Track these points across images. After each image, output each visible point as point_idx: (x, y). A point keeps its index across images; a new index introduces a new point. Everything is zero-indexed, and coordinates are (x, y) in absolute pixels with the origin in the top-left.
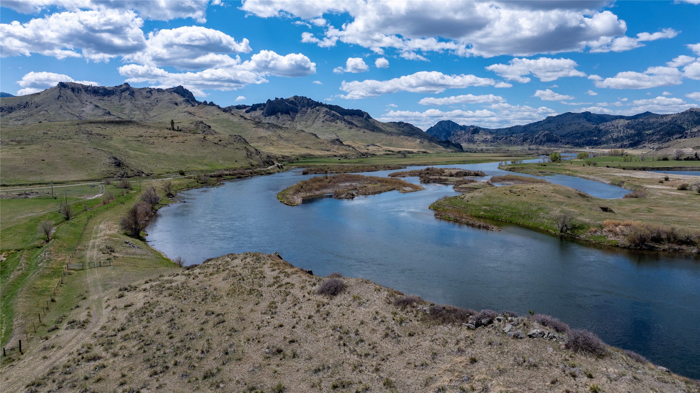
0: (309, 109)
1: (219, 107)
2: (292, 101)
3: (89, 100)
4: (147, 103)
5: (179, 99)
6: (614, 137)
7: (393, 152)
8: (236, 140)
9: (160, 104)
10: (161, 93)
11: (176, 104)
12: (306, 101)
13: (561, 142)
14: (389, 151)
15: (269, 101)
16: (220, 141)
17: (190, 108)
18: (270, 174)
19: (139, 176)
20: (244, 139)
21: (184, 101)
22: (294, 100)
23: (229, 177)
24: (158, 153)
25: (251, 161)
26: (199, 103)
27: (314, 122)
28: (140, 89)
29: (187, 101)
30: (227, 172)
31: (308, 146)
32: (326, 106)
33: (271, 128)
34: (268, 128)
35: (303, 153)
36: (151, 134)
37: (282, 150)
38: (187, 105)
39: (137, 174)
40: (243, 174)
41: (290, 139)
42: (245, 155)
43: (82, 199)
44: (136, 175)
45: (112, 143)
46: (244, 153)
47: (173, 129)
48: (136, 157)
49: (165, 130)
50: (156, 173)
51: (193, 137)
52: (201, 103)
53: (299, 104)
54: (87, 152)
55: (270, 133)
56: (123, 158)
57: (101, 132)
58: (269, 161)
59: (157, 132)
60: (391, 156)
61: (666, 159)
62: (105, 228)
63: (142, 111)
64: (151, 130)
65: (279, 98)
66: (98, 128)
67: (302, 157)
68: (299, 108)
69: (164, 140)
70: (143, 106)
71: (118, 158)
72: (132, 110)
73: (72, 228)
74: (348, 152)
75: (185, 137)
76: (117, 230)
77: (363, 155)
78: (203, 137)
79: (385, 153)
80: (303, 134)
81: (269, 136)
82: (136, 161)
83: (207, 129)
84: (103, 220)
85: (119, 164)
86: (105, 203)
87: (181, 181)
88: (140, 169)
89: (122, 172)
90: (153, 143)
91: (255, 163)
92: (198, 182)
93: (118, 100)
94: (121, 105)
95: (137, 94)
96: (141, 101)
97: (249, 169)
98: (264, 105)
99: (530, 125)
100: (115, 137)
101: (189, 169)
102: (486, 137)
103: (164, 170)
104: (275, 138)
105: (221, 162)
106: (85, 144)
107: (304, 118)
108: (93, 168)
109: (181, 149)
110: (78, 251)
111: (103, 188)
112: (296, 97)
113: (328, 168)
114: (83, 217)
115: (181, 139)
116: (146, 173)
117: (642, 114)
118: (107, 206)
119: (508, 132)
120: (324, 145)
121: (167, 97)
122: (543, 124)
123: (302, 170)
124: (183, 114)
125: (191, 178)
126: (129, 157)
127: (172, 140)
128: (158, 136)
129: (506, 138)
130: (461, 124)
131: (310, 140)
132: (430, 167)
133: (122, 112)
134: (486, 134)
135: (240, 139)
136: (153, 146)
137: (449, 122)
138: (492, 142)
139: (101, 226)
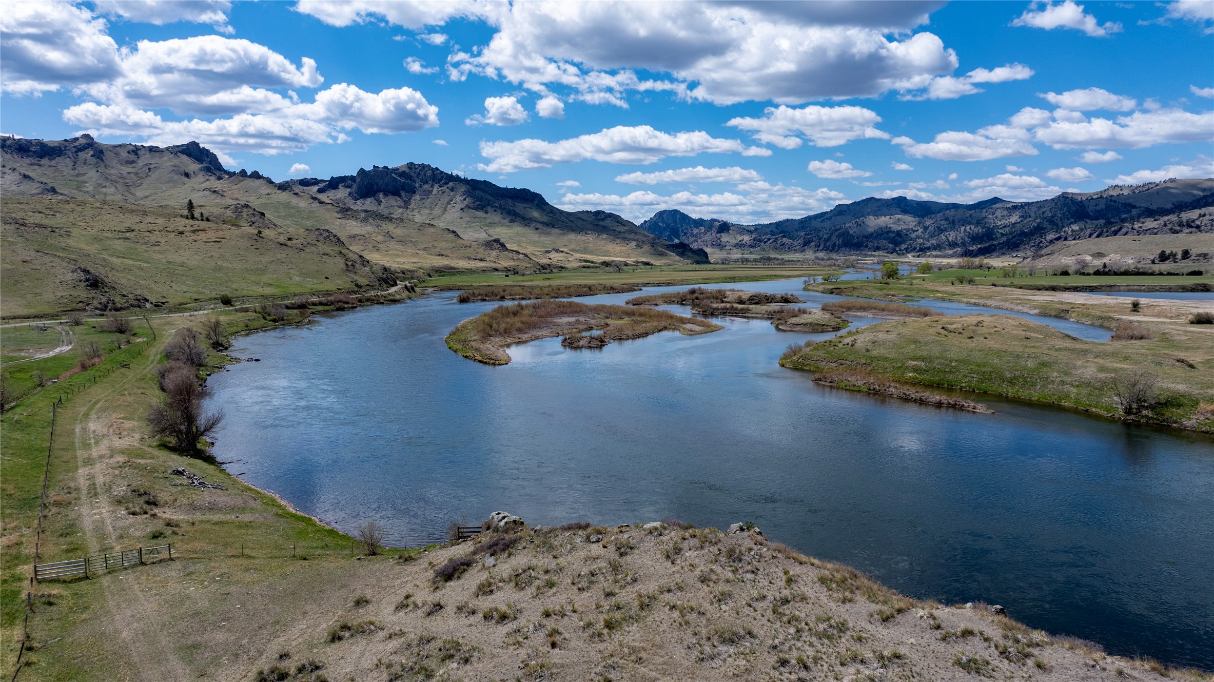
0: (436, 186)
1: (270, 182)
2: (404, 172)
3: (9, 165)
4: (129, 173)
5: (193, 166)
6: (950, 239)
7: (592, 262)
8: (321, 238)
9: (154, 175)
10: (157, 154)
11: (187, 175)
12: (429, 173)
13: (867, 246)
14: (586, 261)
15: (362, 171)
16: (290, 239)
17: (214, 183)
18: (394, 301)
19: (139, 307)
20: (335, 236)
21: (201, 170)
22: (407, 170)
23: (320, 308)
24: (169, 263)
25: (356, 278)
26: (231, 174)
27: (445, 210)
28: (115, 147)
29: (208, 170)
30: (315, 299)
31: (443, 253)
32: (465, 181)
33: (371, 220)
34: (365, 220)
35: (437, 265)
36: (151, 227)
37: (397, 260)
38: (207, 177)
39: (135, 303)
40: (348, 303)
41: (408, 238)
42: (343, 266)
43: (24, 358)
44: (132, 306)
45: (71, 242)
46: (340, 262)
47: (193, 218)
48: (128, 269)
49: (178, 219)
50: (173, 300)
51: (235, 231)
52: (234, 173)
53: (418, 177)
54: (20, 258)
55: (369, 228)
56: (101, 270)
57: (45, 222)
58: (388, 278)
59: (161, 221)
60: (592, 270)
61: (1065, 273)
62: (105, 431)
63: (119, 186)
64: (150, 219)
65: (381, 166)
66: (37, 214)
67: (437, 271)
68: (417, 185)
69: (179, 237)
70: (122, 177)
71: (92, 270)
72: (100, 185)
73: (17, 435)
74: (517, 263)
75: (221, 233)
76: (137, 436)
77: (543, 267)
78: (256, 232)
79: (579, 264)
80: (432, 230)
81: (368, 233)
82: (130, 277)
83: (257, 218)
84: (91, 409)
85: (94, 283)
86: (84, 367)
87: (231, 317)
88: (139, 292)
89: (104, 300)
90: (157, 244)
91: (362, 281)
92: (264, 318)
93: (71, 166)
94: (78, 175)
95: (108, 155)
96: (118, 169)
97: (355, 292)
98: (352, 178)
99: (809, 219)
100: (75, 231)
101: (238, 293)
102: (741, 238)
103: (188, 295)
104: (380, 238)
105: (297, 279)
106: (15, 244)
107: (427, 202)
108: (38, 291)
109: (215, 254)
110: (54, 510)
111: (67, 333)
112: (411, 165)
113: (504, 291)
114: (40, 404)
115: (211, 235)
116: (154, 300)
117: (988, 200)
118: (90, 373)
119: (775, 230)
120: (472, 249)
121: (168, 161)
122: (831, 217)
123: (457, 294)
124: (201, 194)
125: (246, 310)
126: (113, 269)
127: (195, 237)
128: (165, 230)
129: (776, 240)
130: (695, 216)
131: (446, 241)
132: (696, 286)
133: (78, 189)
134: (741, 234)
135: (328, 237)
136: (157, 248)
137: (676, 212)
138: (753, 247)
139: (92, 426)
